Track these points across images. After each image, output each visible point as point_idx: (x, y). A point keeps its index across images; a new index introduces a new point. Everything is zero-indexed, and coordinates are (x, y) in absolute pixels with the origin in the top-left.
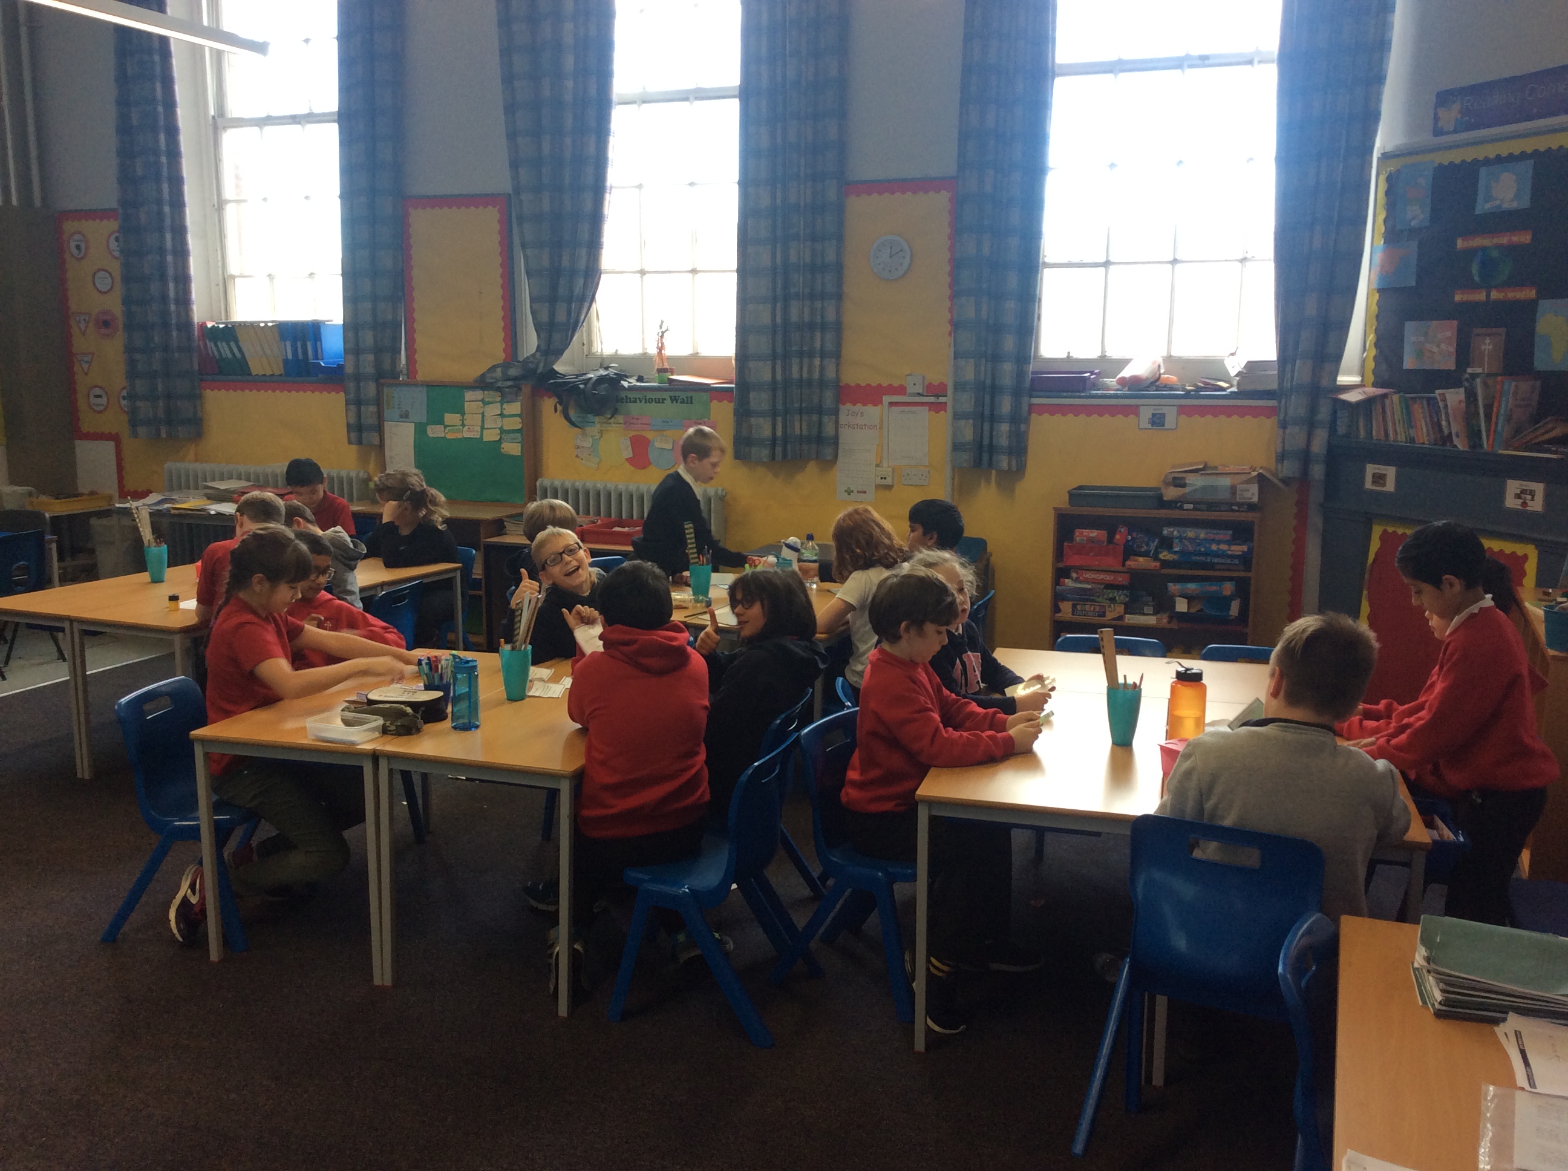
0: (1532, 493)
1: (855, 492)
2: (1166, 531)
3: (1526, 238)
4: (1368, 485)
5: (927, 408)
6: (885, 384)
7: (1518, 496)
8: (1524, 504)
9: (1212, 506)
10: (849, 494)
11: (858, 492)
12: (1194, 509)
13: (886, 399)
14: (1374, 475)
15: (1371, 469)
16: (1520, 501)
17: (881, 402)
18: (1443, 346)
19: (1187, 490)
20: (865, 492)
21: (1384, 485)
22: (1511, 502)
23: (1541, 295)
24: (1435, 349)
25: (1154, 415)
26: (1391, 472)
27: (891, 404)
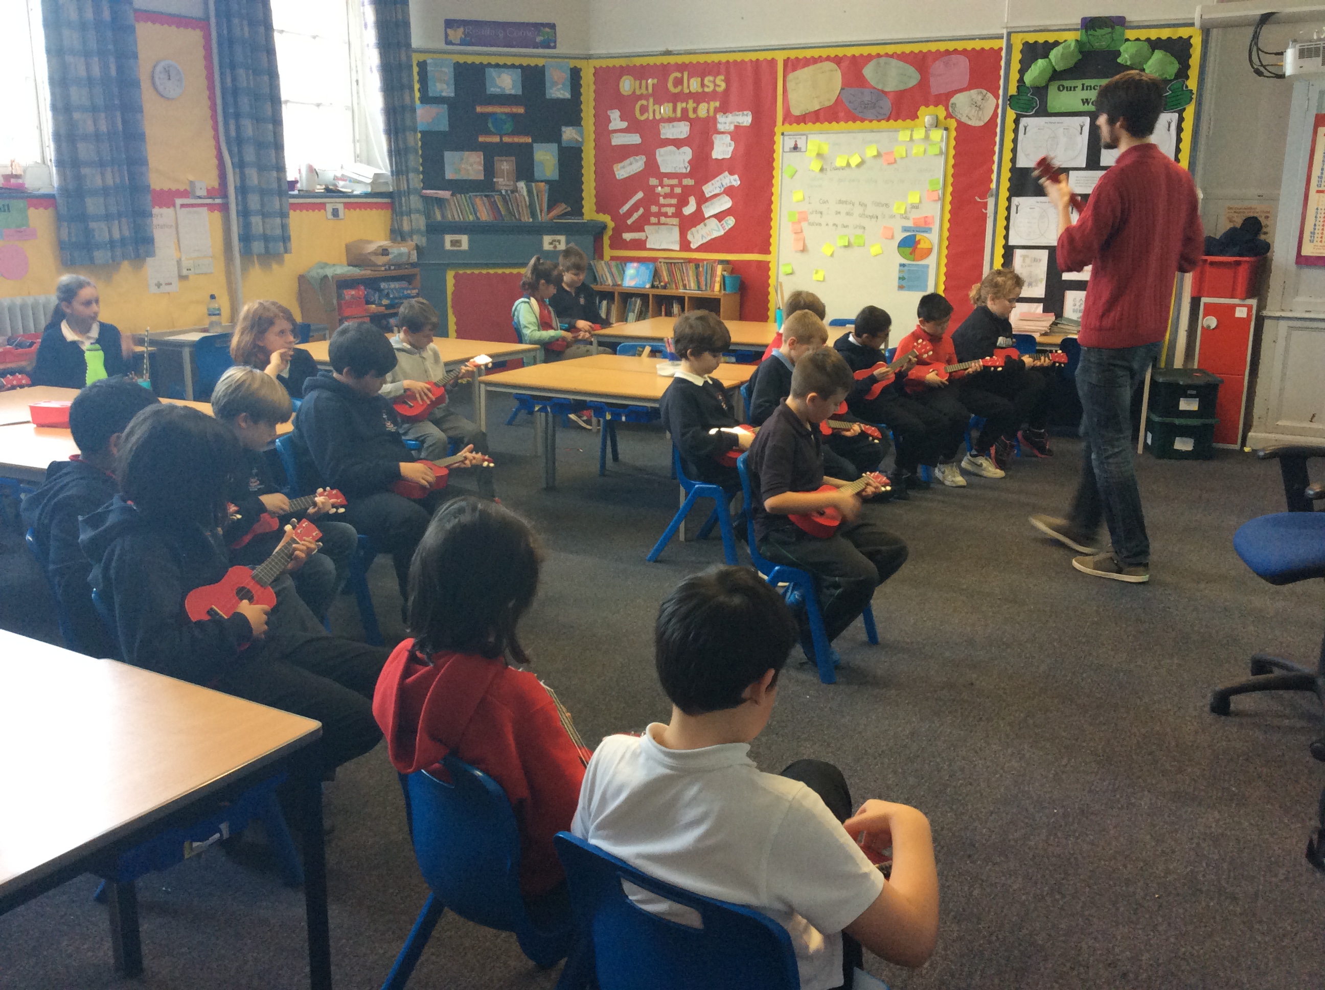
0: (559, 241)
1: (163, 284)
2: (383, 285)
3: (521, 110)
4: (448, 246)
5: (206, 208)
6: (174, 188)
7: (551, 244)
8: (555, 247)
9: (399, 266)
10: (159, 287)
11: (167, 284)
12: (395, 269)
13: (179, 202)
14: (451, 241)
15: (448, 238)
16: (552, 246)
17: (174, 205)
18: (475, 166)
19: (390, 256)
20: (171, 284)
21: (460, 246)
22: (547, 246)
23: (534, 141)
24: (469, 168)
25: (333, 209)
26: (464, 239)
27: (182, 206)
